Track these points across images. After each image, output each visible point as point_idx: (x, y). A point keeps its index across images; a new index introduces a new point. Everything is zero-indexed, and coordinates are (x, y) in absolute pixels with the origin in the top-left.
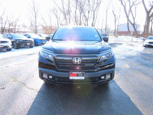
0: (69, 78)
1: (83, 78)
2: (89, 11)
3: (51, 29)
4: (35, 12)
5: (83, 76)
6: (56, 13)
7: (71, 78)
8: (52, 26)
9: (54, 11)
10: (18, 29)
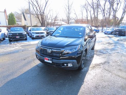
0: (44, 60)
1: (51, 62)
2: (118, 3)
3: (82, 22)
4: (69, 9)
5: (51, 61)
6: (86, 8)
7: (45, 61)
8: (83, 19)
9: (85, 6)
10: (57, 23)
